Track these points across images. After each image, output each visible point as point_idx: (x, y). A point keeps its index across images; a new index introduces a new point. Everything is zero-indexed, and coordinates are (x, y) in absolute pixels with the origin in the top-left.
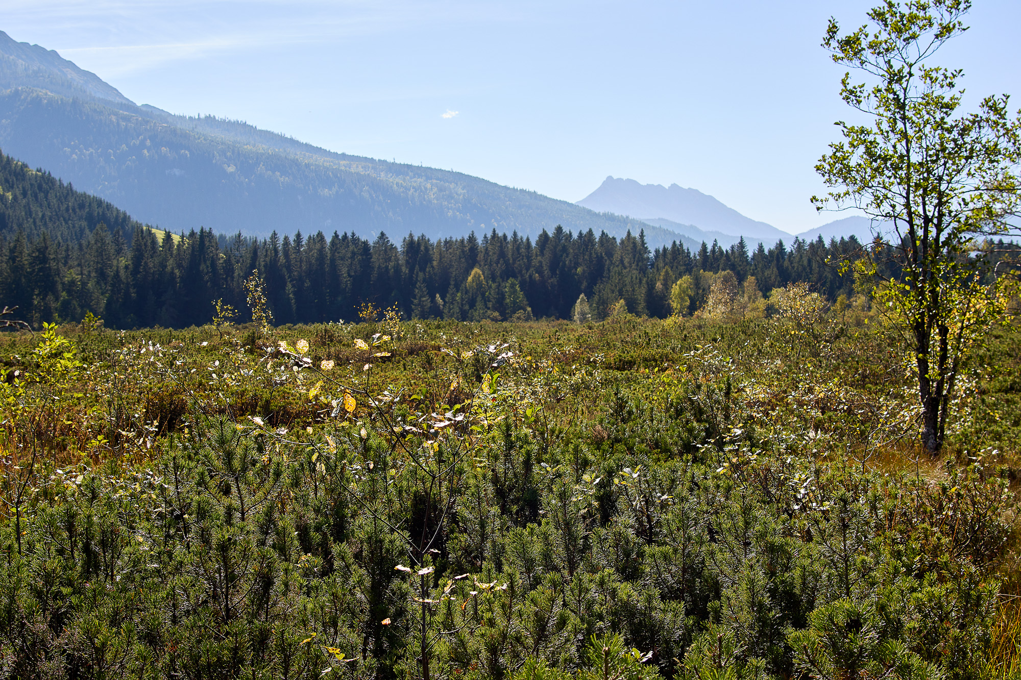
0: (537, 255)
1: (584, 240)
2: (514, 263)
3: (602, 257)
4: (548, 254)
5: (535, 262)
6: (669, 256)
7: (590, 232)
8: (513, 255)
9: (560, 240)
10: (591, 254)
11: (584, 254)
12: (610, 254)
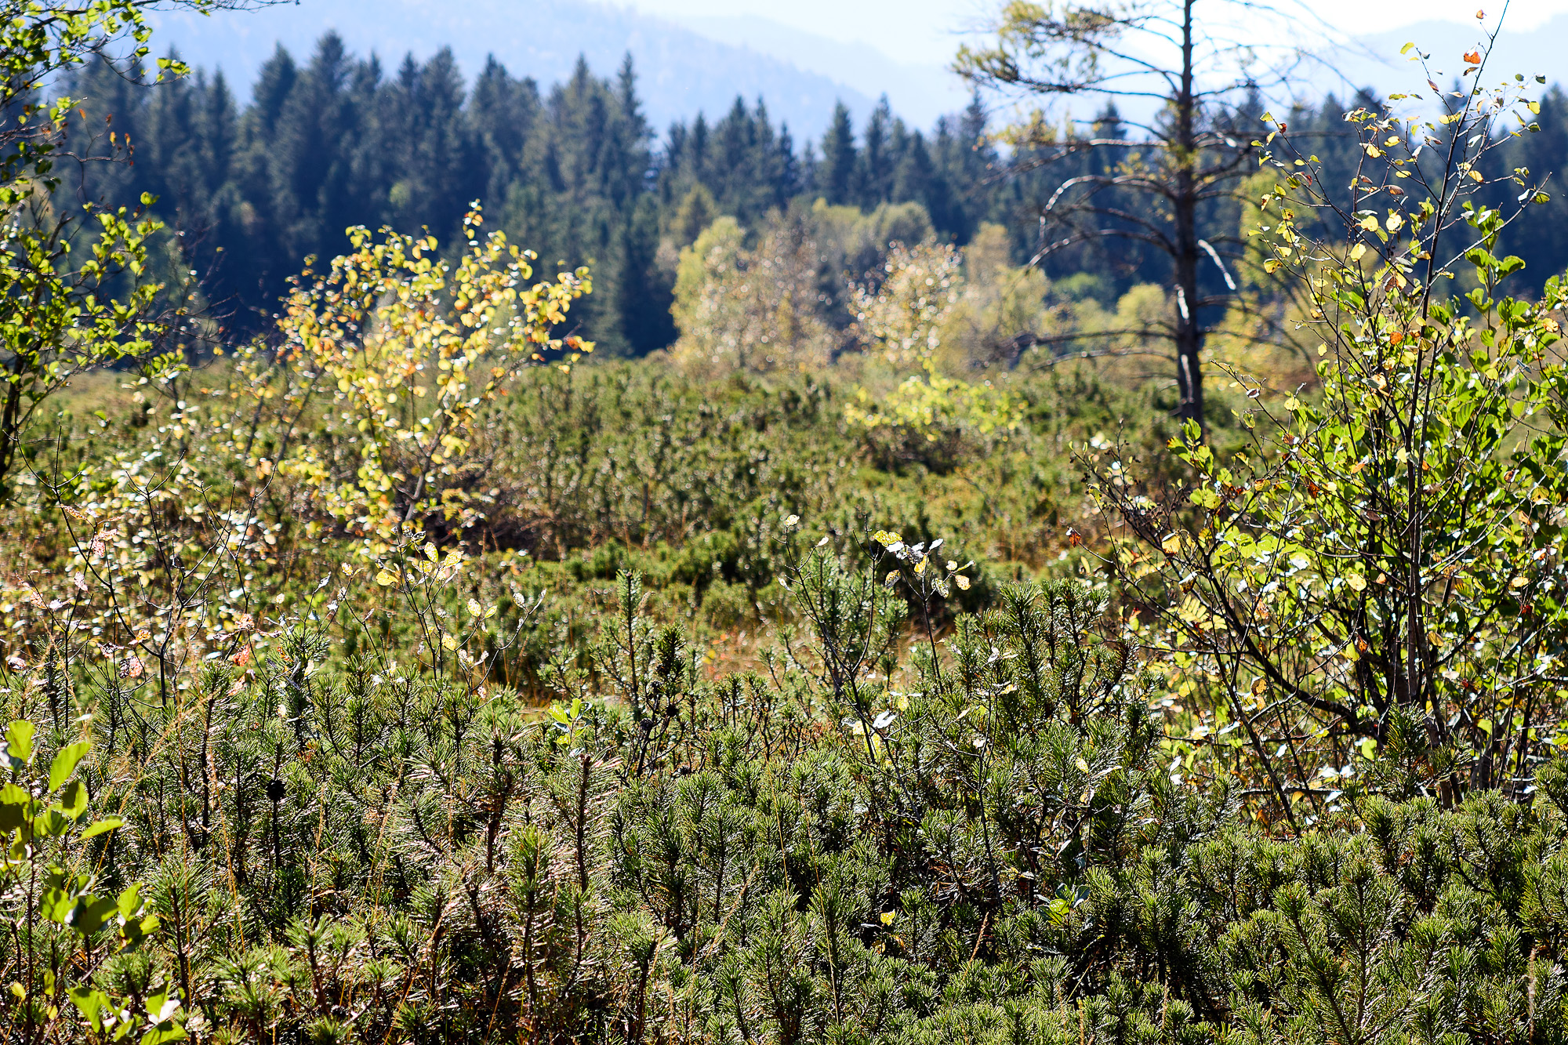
0: (250, 136)
1: (422, 88)
2: (166, 161)
3: (482, 149)
4: (289, 133)
5: (242, 161)
6: (717, 151)
7: (444, 60)
8: (162, 132)
9: (333, 84)
10: (441, 136)
11: (416, 136)
12: (511, 138)
